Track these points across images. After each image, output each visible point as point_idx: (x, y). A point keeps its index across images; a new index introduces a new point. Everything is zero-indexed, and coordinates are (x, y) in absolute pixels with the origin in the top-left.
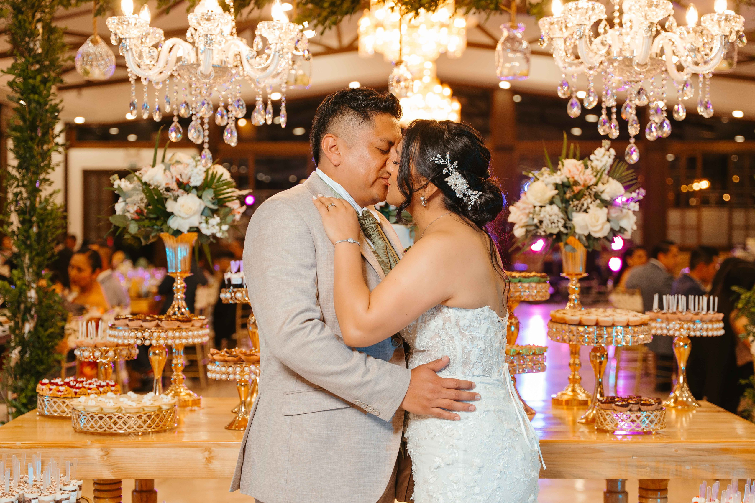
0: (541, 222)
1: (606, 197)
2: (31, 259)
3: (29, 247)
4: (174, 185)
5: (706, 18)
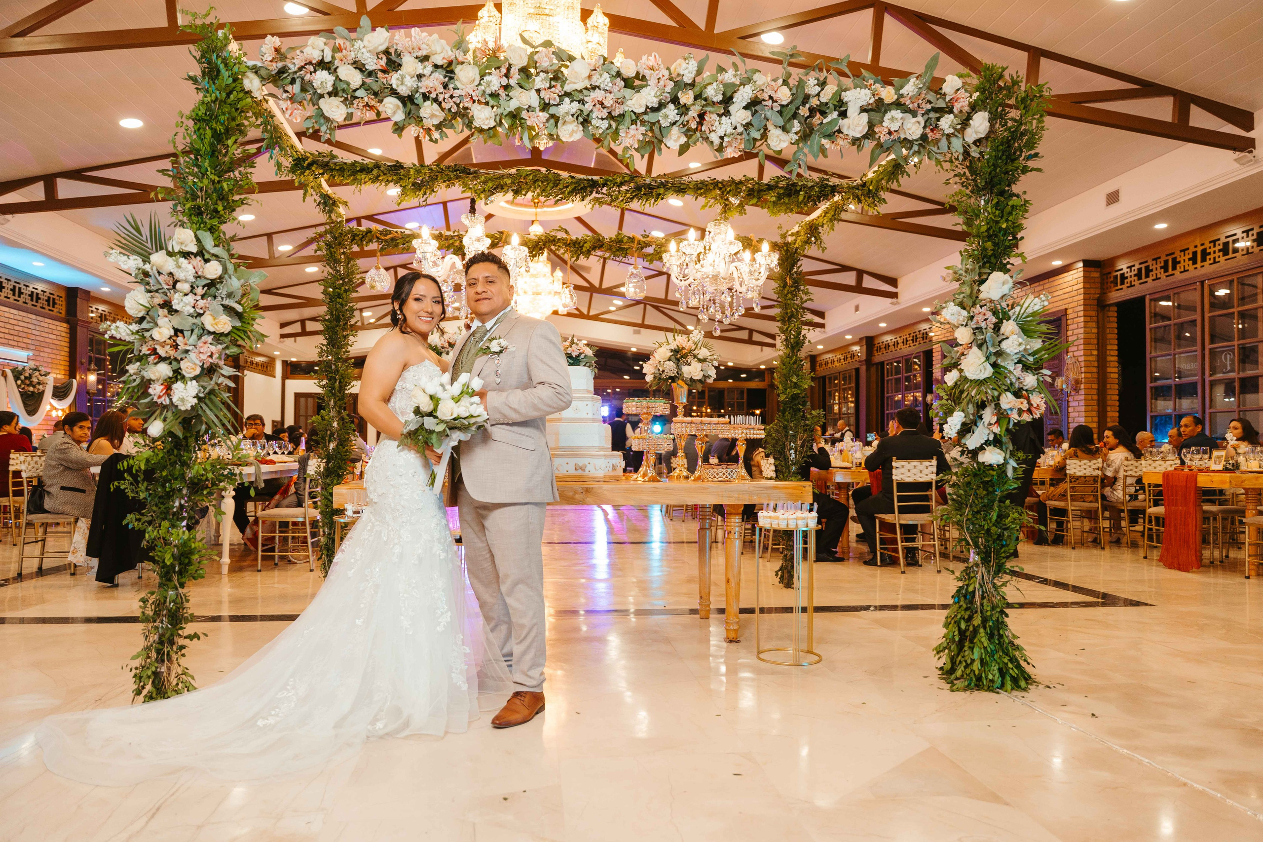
0: (663, 371)
1: (700, 357)
2: (335, 403)
3: (334, 395)
4: (446, 345)
5: (758, 255)
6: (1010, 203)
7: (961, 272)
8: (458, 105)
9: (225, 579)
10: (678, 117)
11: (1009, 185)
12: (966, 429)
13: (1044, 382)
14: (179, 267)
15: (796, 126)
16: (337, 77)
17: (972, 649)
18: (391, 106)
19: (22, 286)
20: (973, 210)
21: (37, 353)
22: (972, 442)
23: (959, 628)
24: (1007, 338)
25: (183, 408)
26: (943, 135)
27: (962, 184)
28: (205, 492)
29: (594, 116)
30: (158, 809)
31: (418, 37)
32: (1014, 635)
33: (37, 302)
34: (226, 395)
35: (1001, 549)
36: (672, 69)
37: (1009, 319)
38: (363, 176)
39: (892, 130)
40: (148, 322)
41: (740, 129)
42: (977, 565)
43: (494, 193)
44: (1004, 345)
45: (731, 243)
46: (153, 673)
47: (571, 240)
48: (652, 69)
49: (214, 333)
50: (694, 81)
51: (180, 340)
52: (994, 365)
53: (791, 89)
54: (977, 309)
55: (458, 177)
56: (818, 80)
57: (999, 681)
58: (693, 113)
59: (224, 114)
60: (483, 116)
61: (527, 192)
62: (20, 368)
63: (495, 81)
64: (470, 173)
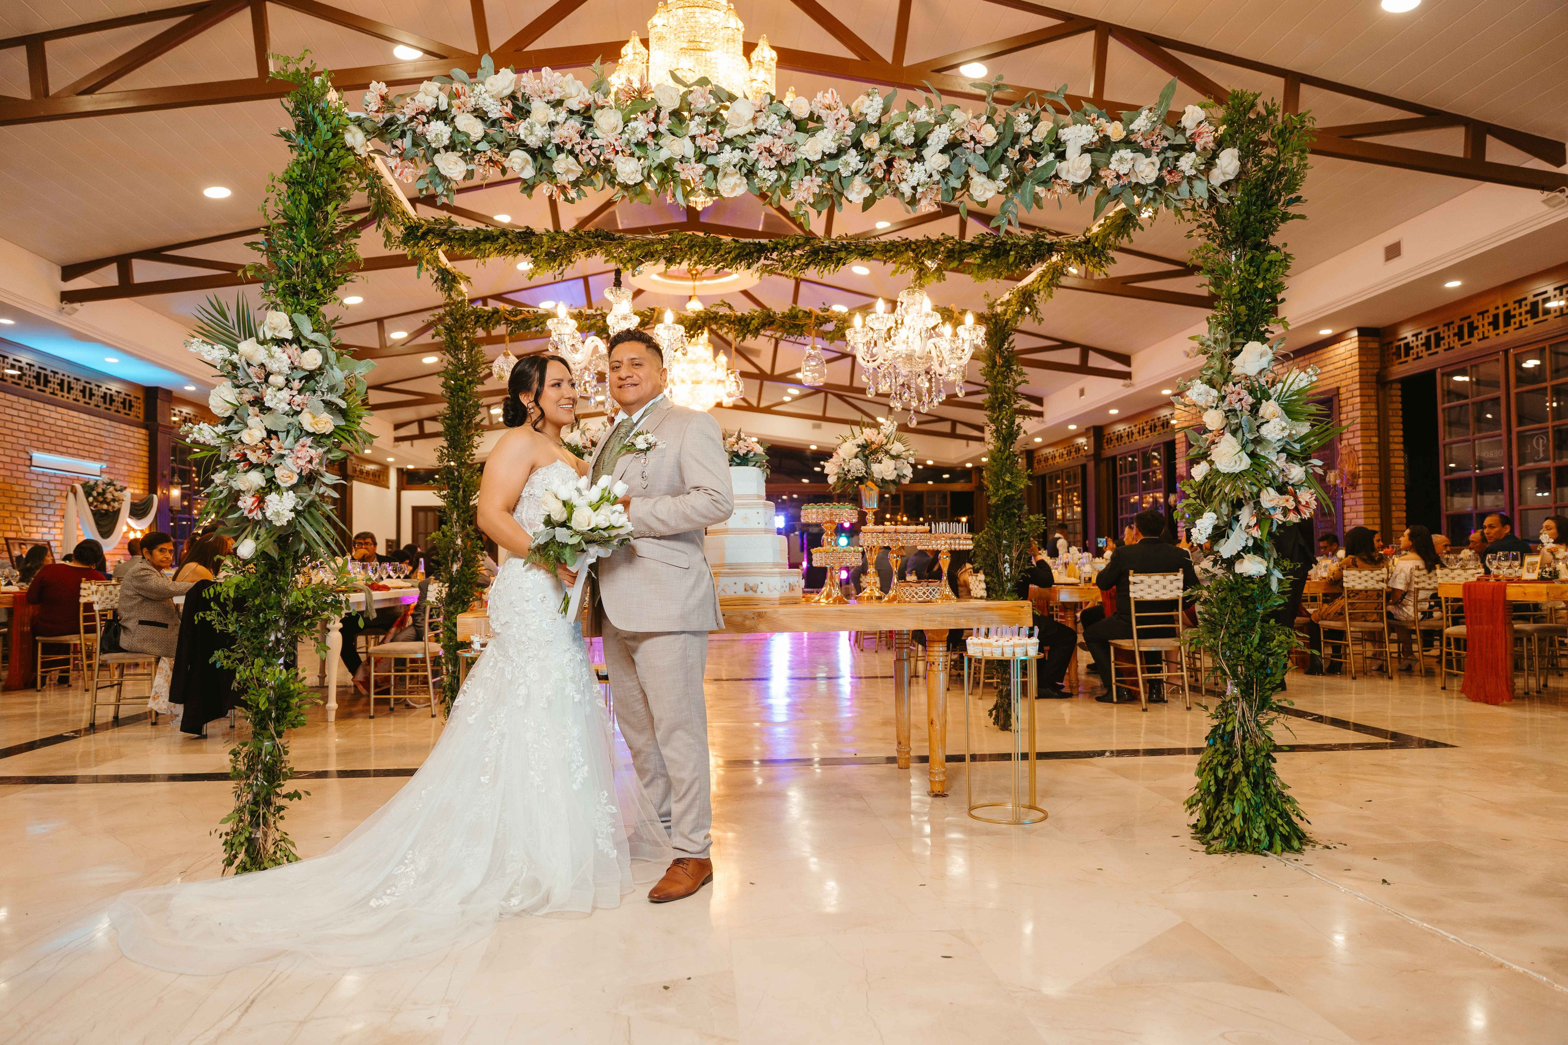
0: (849, 471)
1: (893, 453)
2: (459, 516)
3: (457, 506)
4: (589, 444)
5: (960, 330)
6: (1268, 258)
7: (1209, 343)
8: (598, 158)
9: (332, 728)
10: (861, 165)
11: (1266, 237)
12: (1219, 533)
13: (1315, 474)
14: (272, 357)
15: (1004, 172)
16: (455, 128)
17: (1232, 801)
18: (519, 162)
19: (93, 386)
20: (1222, 268)
21: (111, 465)
22: (1227, 548)
23: (1216, 777)
24: (1267, 422)
25: (278, 524)
26: (1183, 178)
27: (1208, 236)
28: (305, 624)
29: (760, 166)
30: (253, 1002)
31: (549, 78)
32: (1283, 784)
33: (111, 404)
34: (328, 508)
35: (1265, 678)
36: (853, 107)
37: (1269, 398)
38: (488, 246)
39: (1121, 173)
40: (237, 423)
41: (937, 177)
42: (1236, 699)
43: (642, 263)
44: (1264, 430)
45: (928, 315)
46: (247, 839)
47: (736, 317)
48: (829, 108)
49: (313, 434)
50: (880, 121)
51: (274, 443)
52: (1252, 455)
53: (996, 128)
54: (1230, 387)
55: (599, 245)
56: (1030, 116)
57: (1266, 842)
58: (879, 159)
59: (322, 175)
60: (628, 170)
61: (682, 260)
62: (92, 483)
63: (641, 127)
64: (613, 239)
